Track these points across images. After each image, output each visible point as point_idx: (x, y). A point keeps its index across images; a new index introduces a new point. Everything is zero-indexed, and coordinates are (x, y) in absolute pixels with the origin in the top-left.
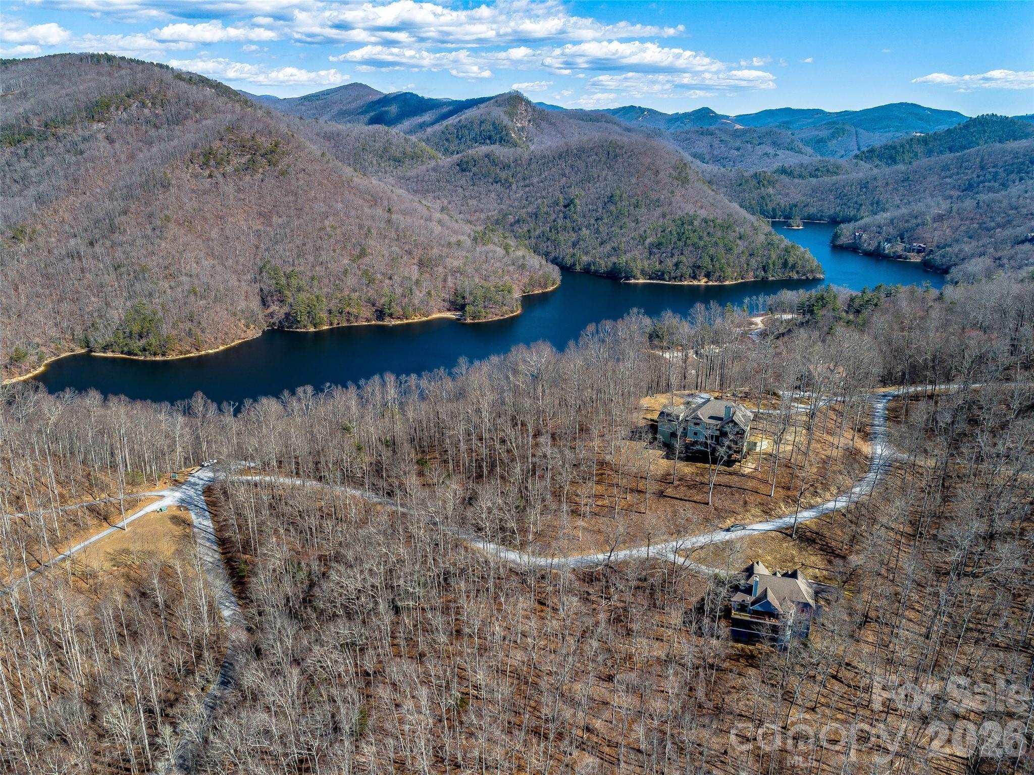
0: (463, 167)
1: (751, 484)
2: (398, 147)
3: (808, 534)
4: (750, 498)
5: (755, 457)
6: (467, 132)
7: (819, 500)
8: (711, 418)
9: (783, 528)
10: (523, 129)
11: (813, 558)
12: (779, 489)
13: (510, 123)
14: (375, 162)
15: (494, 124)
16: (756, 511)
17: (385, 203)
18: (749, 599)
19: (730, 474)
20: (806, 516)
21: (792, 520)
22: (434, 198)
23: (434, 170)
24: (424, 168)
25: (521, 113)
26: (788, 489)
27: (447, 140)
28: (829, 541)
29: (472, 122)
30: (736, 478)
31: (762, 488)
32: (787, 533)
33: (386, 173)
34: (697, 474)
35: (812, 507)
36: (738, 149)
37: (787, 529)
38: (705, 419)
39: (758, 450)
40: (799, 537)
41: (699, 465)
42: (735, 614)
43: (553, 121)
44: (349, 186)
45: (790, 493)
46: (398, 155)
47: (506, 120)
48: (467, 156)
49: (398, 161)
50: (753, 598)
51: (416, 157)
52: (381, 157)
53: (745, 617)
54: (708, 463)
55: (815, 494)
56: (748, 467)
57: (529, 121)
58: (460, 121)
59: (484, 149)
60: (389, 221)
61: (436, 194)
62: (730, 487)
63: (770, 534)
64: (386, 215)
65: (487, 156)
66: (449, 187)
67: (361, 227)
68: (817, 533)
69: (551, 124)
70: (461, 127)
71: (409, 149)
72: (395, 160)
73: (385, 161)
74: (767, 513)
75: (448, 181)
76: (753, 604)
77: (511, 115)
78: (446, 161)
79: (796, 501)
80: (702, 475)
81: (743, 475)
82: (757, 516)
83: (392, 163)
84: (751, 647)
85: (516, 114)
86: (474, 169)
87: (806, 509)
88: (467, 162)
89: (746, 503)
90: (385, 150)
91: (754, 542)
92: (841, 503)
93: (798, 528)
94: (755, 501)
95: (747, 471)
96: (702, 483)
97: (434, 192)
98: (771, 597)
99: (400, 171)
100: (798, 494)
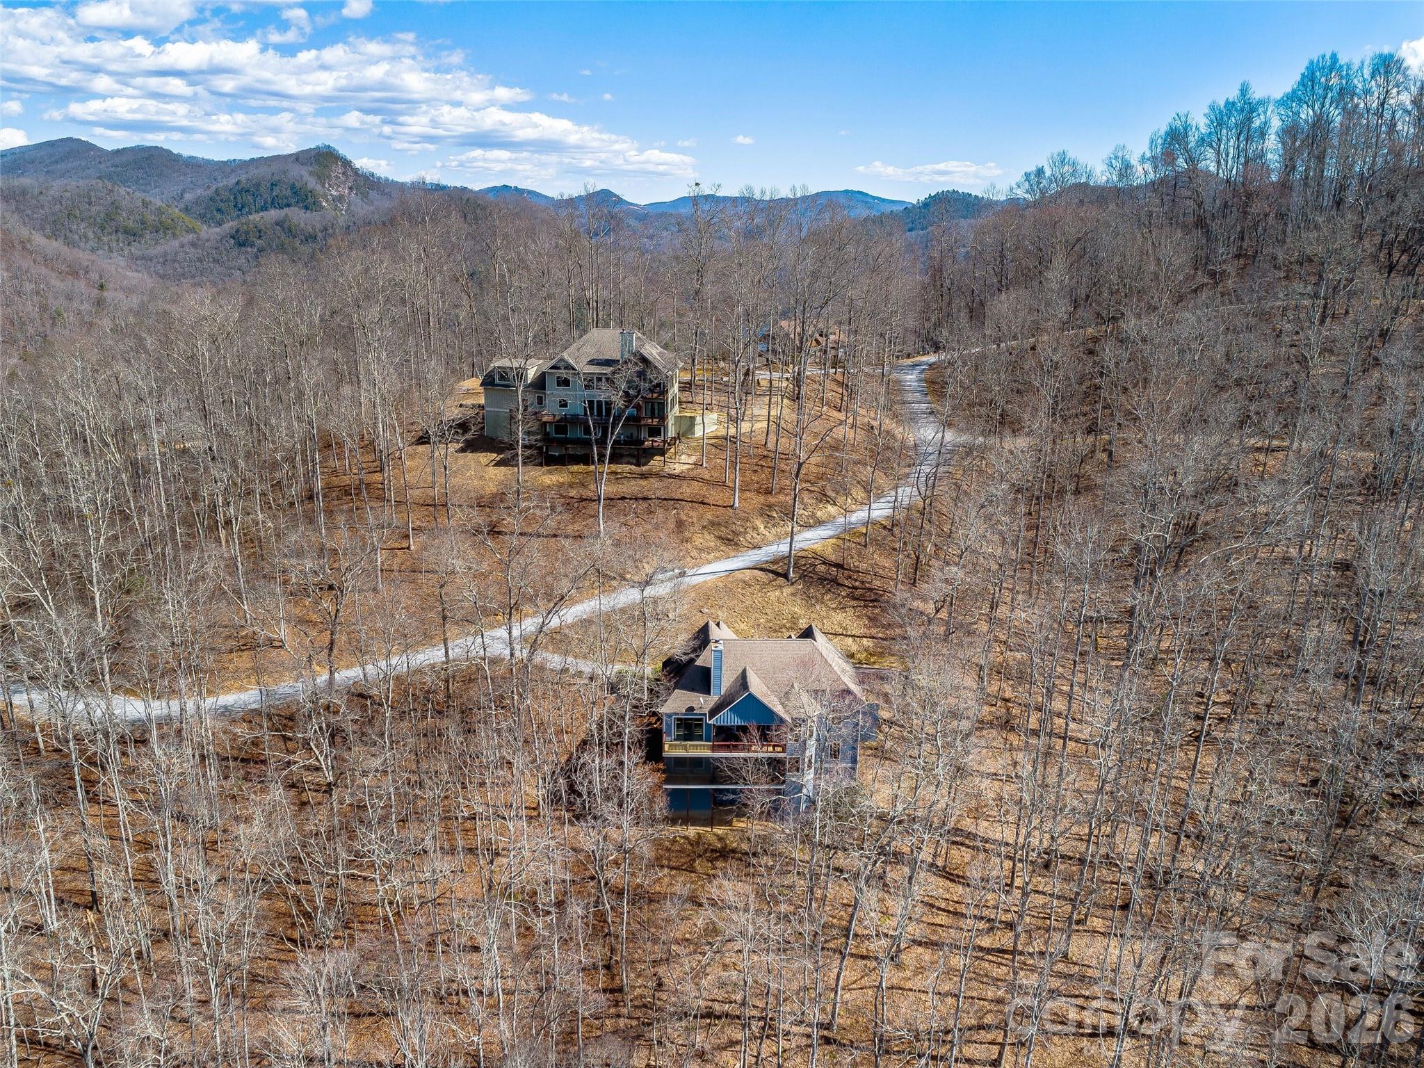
0: (240, 240)
1: (687, 490)
2: (131, 212)
3: (821, 568)
4: (691, 515)
5: (694, 444)
6: (250, 198)
7: (832, 509)
8: (592, 362)
9: (767, 562)
10: (340, 198)
11: (839, 617)
12: (748, 494)
13: (319, 188)
14: (91, 235)
15: (293, 187)
16: (709, 540)
17: (94, 276)
18: (703, 703)
19: (643, 476)
20: (812, 540)
21: (784, 548)
22: (194, 285)
23: (194, 245)
24: (176, 243)
25: (337, 177)
26: (769, 492)
27: (218, 210)
28: (868, 578)
29: (258, 185)
30: (655, 483)
31: (714, 496)
32: (777, 571)
33: (111, 250)
34: (571, 485)
35: (820, 523)
36: (651, 237)
37: (773, 562)
38: (583, 367)
39: (698, 432)
40: (802, 577)
41: (575, 468)
42: (673, 748)
43: (387, 191)
44: (24, 248)
45: (772, 500)
46: (130, 224)
47: (312, 183)
48: (247, 224)
49: (132, 235)
50: (713, 699)
51: (163, 228)
52: (102, 228)
53: (699, 750)
54: (593, 463)
55: (823, 498)
56: (681, 462)
57: (351, 188)
58: (238, 183)
59: (274, 214)
60: (99, 303)
61: (198, 279)
62: (645, 499)
63: (739, 575)
64: (95, 292)
65: (279, 223)
66: (218, 268)
67: (44, 309)
68: (839, 566)
69: (384, 194)
70: (240, 192)
71: (150, 218)
72: (126, 232)
73: (110, 234)
74: (731, 542)
75: (216, 261)
76: (714, 712)
77: (321, 178)
78: (210, 232)
79: (790, 514)
80: (583, 485)
81: (671, 476)
82: (708, 550)
83: (121, 237)
84: (719, 830)
85: (329, 177)
86: (259, 242)
87: (808, 526)
88: (247, 233)
89: (680, 524)
90: (109, 217)
91: (706, 596)
92: (881, 511)
93: (798, 558)
94: (701, 518)
95: (678, 468)
96: (582, 500)
97: (193, 277)
98: (757, 687)
99: (136, 249)
100: (789, 499)
